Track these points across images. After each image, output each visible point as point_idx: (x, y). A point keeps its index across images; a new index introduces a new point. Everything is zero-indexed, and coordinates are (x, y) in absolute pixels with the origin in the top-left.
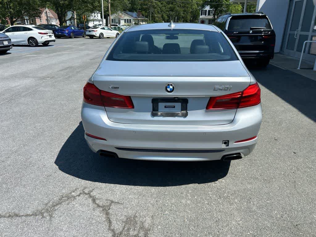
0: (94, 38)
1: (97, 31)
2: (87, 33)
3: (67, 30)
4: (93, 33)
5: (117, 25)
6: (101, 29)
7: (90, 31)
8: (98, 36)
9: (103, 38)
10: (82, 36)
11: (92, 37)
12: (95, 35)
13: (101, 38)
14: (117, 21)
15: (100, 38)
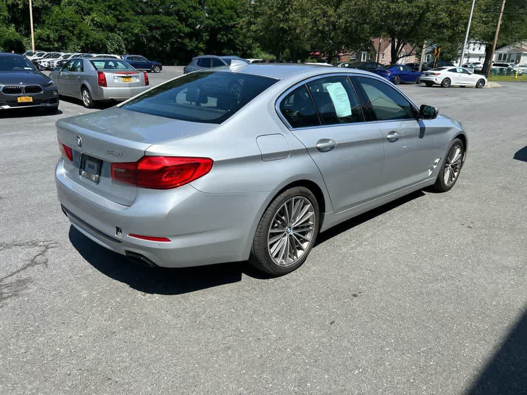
0: (434, 85)
1: (439, 74)
2: (423, 77)
3: (391, 71)
4: (433, 78)
5: (507, 66)
6: (449, 70)
7: (427, 75)
8: (440, 83)
9: (448, 87)
10: (414, 81)
11: (430, 84)
12: (434, 80)
13: (444, 87)
14: (514, 57)
15: (442, 85)
